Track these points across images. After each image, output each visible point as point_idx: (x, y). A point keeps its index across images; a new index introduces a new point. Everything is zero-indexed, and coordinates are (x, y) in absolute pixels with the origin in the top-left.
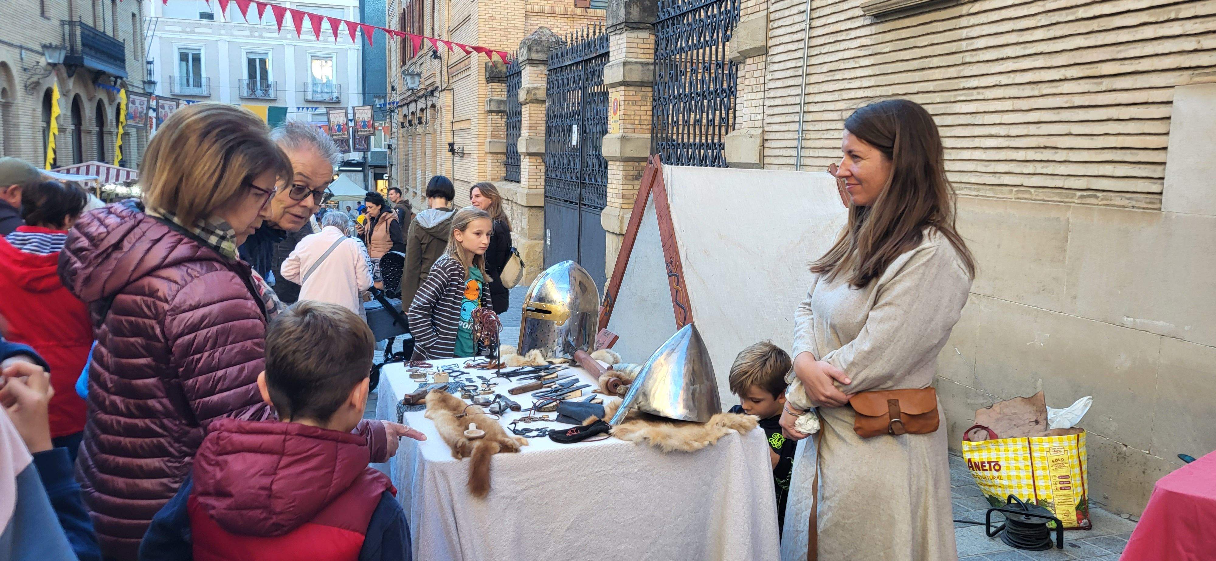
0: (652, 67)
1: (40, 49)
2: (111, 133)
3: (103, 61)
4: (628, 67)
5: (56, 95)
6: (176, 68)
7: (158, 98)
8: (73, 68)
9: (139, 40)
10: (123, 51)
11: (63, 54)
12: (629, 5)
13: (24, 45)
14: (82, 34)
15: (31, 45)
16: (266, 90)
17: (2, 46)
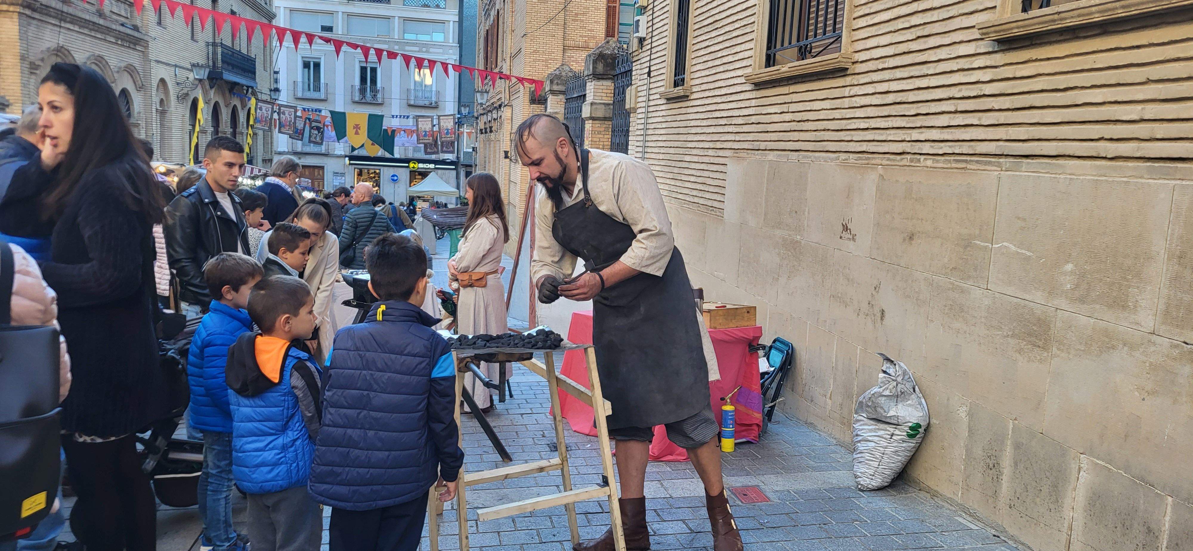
0: (612, 107)
1: (190, 67)
2: (242, 134)
3: (237, 74)
4: (594, 107)
5: (201, 105)
6: (299, 73)
7: (280, 106)
8: (214, 81)
9: (268, 53)
10: (255, 65)
11: (207, 70)
12: (596, 62)
13: (178, 64)
14: (222, 52)
15: (182, 64)
16: (375, 96)
17: (160, 65)
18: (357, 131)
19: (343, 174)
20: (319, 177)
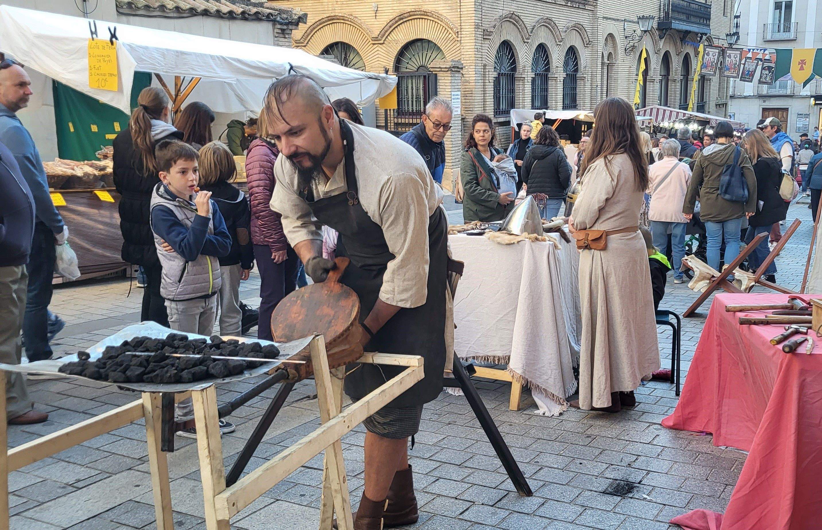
1: (637, 20)
3: (690, 22)
5: (644, 55)
6: (770, 15)
8: (665, 31)
10: (710, 11)
11: (657, 21)
13: (627, 18)
15: (631, 19)
17: (609, 21)
18: (802, 67)
19: (807, 116)
20: (783, 119)
